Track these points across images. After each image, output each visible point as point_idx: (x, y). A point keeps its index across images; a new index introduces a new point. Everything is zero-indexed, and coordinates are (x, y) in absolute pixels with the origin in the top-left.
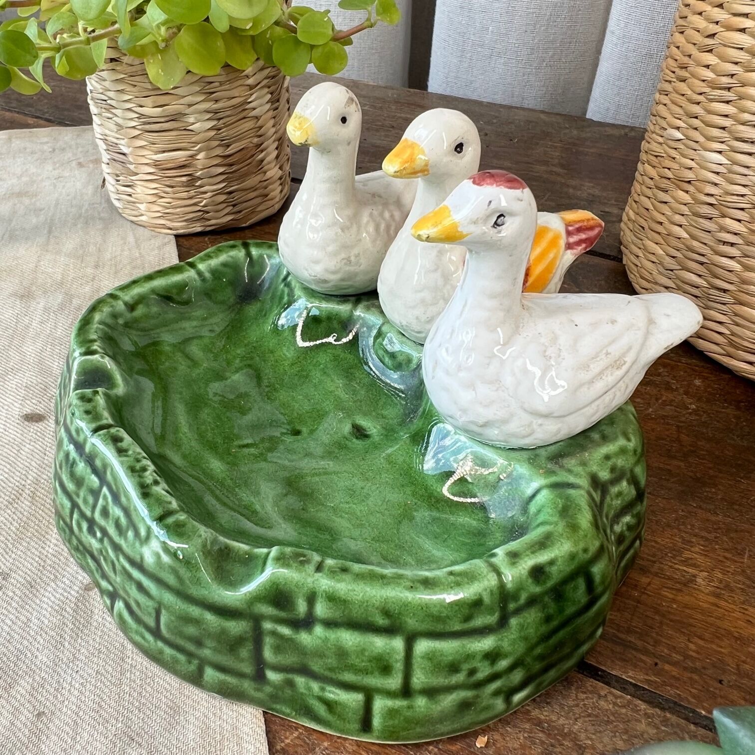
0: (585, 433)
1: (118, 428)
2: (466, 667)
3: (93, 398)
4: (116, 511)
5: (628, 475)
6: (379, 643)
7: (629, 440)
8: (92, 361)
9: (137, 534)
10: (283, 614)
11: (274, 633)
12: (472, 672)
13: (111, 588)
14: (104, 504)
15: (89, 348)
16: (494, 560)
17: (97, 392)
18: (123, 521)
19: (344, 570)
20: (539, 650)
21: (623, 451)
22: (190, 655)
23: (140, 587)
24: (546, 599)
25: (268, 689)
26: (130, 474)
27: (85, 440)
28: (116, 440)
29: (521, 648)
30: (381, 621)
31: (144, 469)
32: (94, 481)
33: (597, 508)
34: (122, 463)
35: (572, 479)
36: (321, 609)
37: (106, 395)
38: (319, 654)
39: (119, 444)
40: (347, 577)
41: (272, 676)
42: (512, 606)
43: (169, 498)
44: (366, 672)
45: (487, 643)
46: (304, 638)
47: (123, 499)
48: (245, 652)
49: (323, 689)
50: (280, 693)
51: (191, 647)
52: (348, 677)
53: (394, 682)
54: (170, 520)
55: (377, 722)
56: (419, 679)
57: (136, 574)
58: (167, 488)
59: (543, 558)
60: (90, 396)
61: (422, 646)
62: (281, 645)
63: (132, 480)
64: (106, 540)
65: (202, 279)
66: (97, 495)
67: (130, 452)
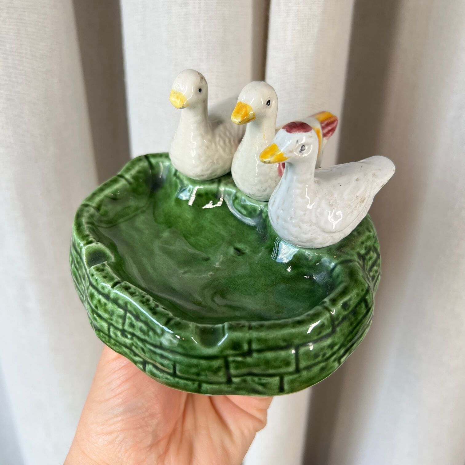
0: (351, 234)
1: (124, 282)
2: (322, 353)
3: (104, 268)
4: (140, 324)
5: (372, 248)
6: (283, 353)
7: (370, 231)
8: (92, 247)
9: (155, 332)
10: (237, 352)
11: (234, 361)
12: (324, 355)
13: (141, 360)
14: (130, 321)
15: (87, 240)
16: (325, 305)
17: (104, 265)
18: (145, 328)
19: (262, 326)
21: (368, 238)
22: (193, 381)
23: (162, 356)
24: (350, 316)
25: (233, 386)
26: (142, 305)
27: (109, 292)
28: (127, 289)
29: (342, 339)
30: (283, 344)
31: (148, 300)
32: (121, 311)
33: (363, 267)
34: (135, 300)
35: (349, 258)
36: (255, 346)
37: (109, 264)
38: (257, 365)
39: (130, 290)
40: (264, 329)
41: (235, 380)
42: (336, 323)
43: (166, 312)
44: (279, 367)
45: (329, 341)
46: (249, 360)
47: (142, 318)
48: (221, 373)
49: (260, 379)
50: (240, 386)
51: (195, 377)
52: (271, 371)
53: (292, 368)
54: (172, 322)
55: (286, 387)
56: (303, 364)
57: (158, 351)
58: (163, 307)
59: (346, 298)
60: (102, 267)
61: (302, 350)
62: (239, 365)
63: (144, 307)
64: (135, 339)
65: (130, 183)
66: (124, 318)
67: (137, 293)
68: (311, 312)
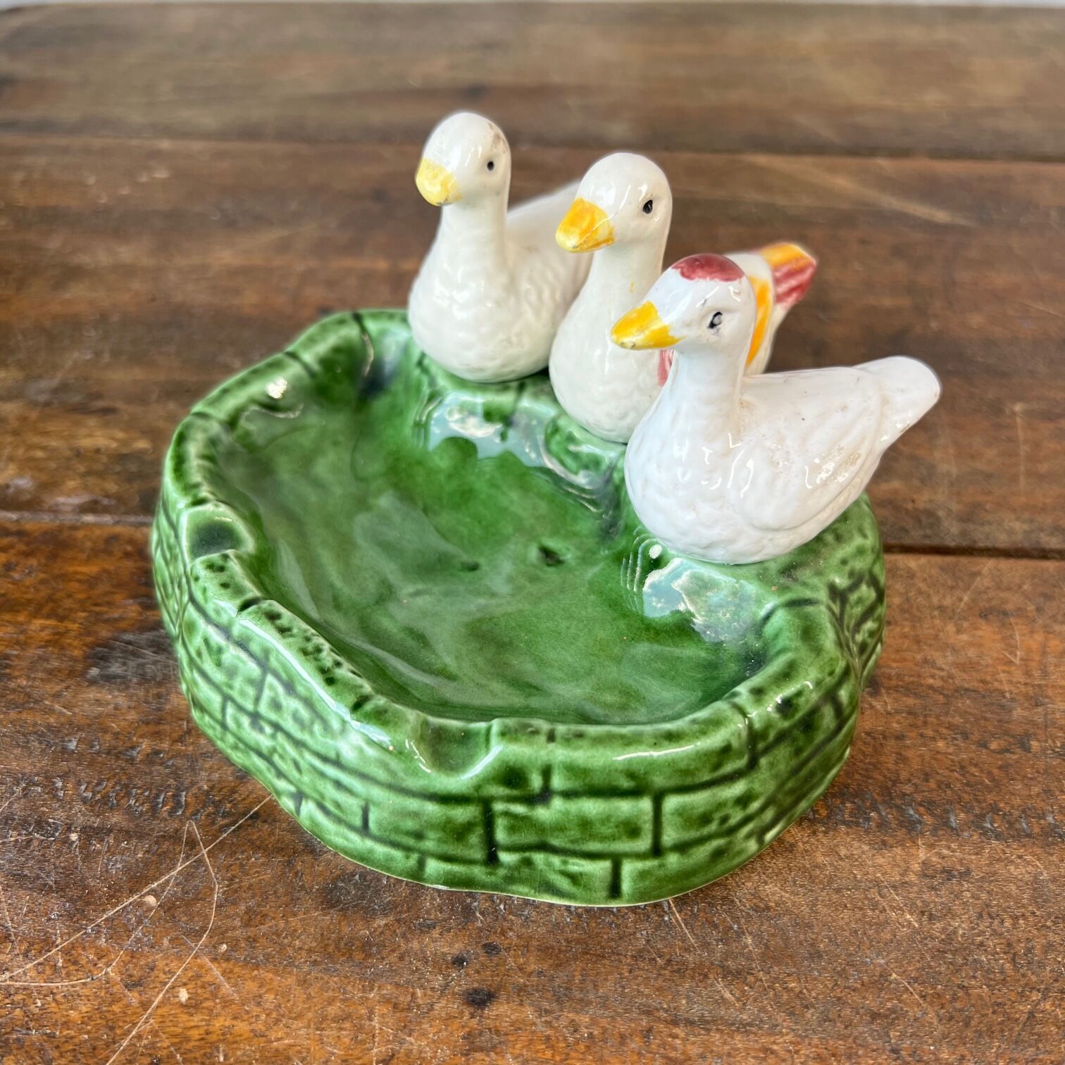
0: (819, 539)
1: (269, 601)
2: (717, 816)
3: (226, 565)
4: (291, 704)
5: (867, 577)
6: (625, 807)
7: (865, 536)
8: (204, 513)
9: (327, 727)
10: (515, 792)
11: (507, 814)
12: (725, 819)
13: (292, 787)
14: (272, 694)
15: (195, 496)
16: (737, 700)
17: (226, 557)
18: (305, 714)
19: (580, 736)
20: (790, 785)
21: (861, 551)
22: (408, 849)
23: (338, 784)
24: (796, 732)
25: (502, 872)
26: (303, 658)
27: (231, 623)
28: (272, 617)
29: (771, 786)
30: (626, 784)
31: (318, 650)
32: (254, 668)
33: (839, 621)
34: (289, 646)
35: (808, 594)
36: (557, 782)
37: (239, 557)
38: (559, 828)
39: (279, 622)
40: (584, 743)
42: (761, 746)
43: (359, 681)
44: (614, 838)
45: (738, 788)
46: (542, 813)
47: (300, 689)
48: (475, 838)
49: (565, 863)
50: (516, 873)
51: (411, 842)
52: (594, 846)
53: (644, 843)
54: (368, 707)
55: (626, 886)
56: (669, 836)
57: (332, 771)
58: (351, 668)
59: (789, 690)
60: (220, 562)
61: (672, 803)
62: (517, 823)
63: (308, 665)
64: (280, 736)
65: (312, 374)
66: (259, 685)
67: (295, 631)
68: (702, 714)
